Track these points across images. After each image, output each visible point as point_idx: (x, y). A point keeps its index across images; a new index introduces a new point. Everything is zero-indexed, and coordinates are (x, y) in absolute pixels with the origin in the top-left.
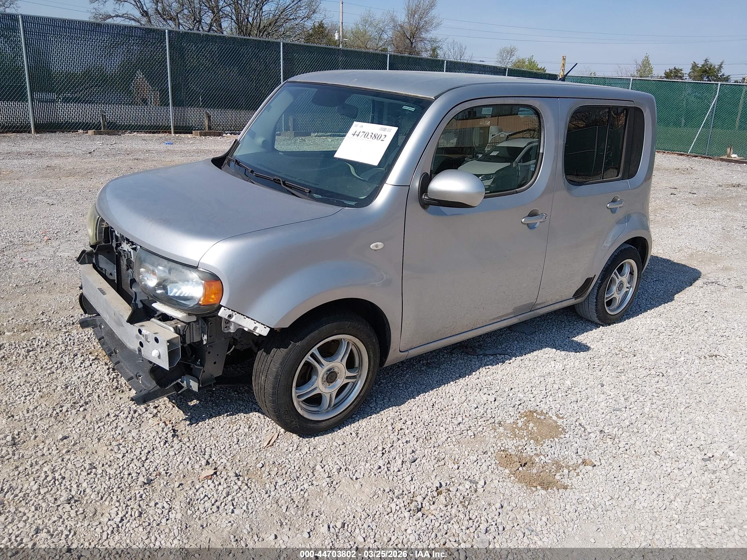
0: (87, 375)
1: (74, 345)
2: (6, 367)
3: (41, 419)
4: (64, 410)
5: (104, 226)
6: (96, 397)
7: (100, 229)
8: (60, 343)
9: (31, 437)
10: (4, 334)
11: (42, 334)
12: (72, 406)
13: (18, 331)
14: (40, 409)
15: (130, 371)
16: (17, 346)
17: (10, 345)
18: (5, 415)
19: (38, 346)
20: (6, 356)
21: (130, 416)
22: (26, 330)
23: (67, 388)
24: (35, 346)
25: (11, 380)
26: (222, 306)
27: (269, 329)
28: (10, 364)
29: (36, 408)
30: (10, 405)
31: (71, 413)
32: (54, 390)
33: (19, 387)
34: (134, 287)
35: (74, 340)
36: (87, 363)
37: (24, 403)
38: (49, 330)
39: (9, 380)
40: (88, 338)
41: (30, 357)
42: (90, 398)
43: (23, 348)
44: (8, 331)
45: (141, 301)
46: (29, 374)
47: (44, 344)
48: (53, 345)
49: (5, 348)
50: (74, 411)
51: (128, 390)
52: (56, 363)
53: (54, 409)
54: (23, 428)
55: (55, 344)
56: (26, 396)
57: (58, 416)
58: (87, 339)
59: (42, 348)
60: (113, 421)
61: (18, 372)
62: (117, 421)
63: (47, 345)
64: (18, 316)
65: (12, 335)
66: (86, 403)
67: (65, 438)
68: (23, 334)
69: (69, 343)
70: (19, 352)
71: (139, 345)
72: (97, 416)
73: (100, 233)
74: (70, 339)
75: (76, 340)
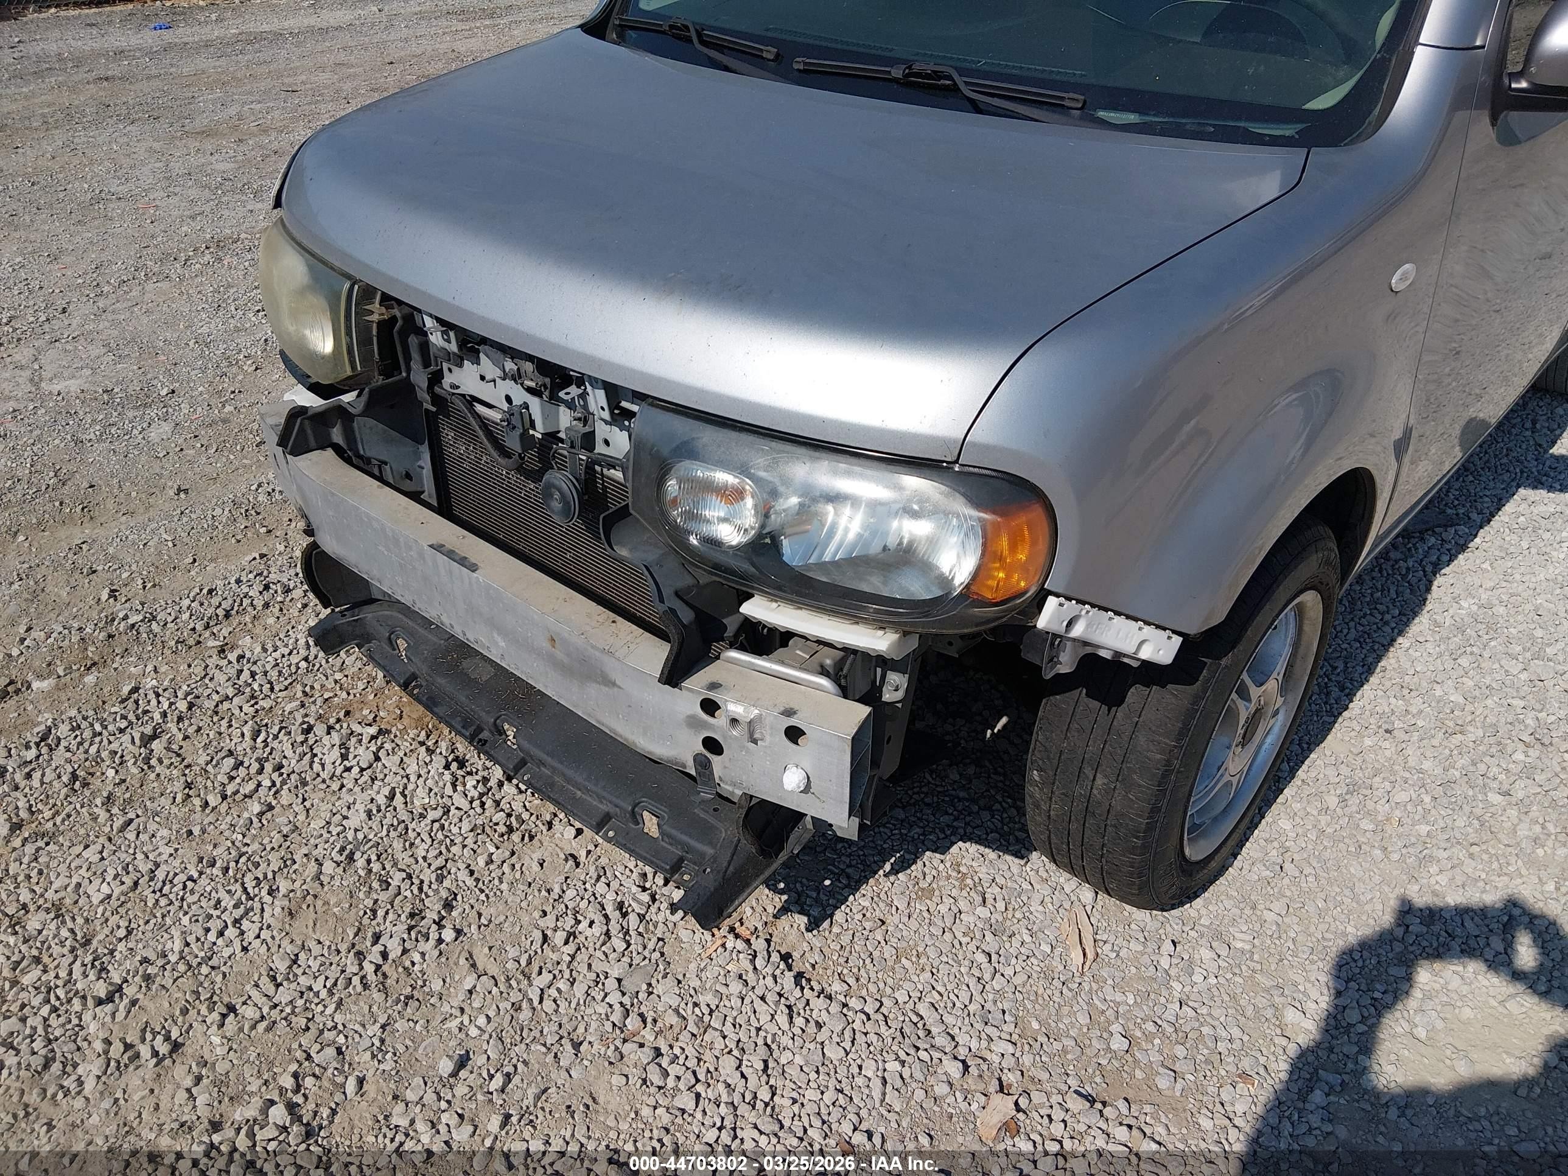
0: (391, 797)
1: (272, 689)
2: (103, 815)
3: (340, 1004)
4: (395, 952)
5: (375, 317)
6: (463, 875)
7: (364, 330)
8: (230, 692)
9: (343, 1086)
10: (29, 687)
11: (150, 668)
12: (410, 929)
13: (69, 669)
14: (315, 965)
15: (601, 798)
16: (98, 727)
17: (73, 729)
18: (204, 1010)
19: (164, 715)
20: (81, 773)
21: (614, 927)
22: (94, 664)
23: (351, 858)
24: (157, 717)
25: (150, 865)
26: (1050, 593)
27: (1181, 639)
28: (109, 799)
29: (295, 962)
30: (205, 970)
31: (423, 954)
32: (317, 877)
33: (190, 884)
34: (622, 544)
35: (266, 673)
36: (363, 754)
37: (245, 949)
38: (167, 652)
39: (144, 867)
40: (306, 659)
41: (160, 761)
42: (447, 883)
43: (122, 731)
44: (40, 677)
45: (677, 594)
46: (196, 831)
47: (182, 706)
48: (209, 704)
49: (63, 743)
50: (428, 946)
51: (544, 829)
52: (260, 771)
53: (360, 956)
54: (299, 1055)
55: (215, 697)
56: (237, 922)
57: (385, 975)
58: (303, 664)
59: (180, 719)
60: (573, 957)
61: (152, 827)
62: (582, 957)
63: (191, 706)
64: (40, 616)
65: (58, 688)
66: (448, 906)
67: (463, 1062)
68: (90, 679)
69: (256, 686)
70: (114, 746)
71: (700, 748)
72: (513, 952)
73: (365, 341)
74: (253, 675)
75: (273, 675)
